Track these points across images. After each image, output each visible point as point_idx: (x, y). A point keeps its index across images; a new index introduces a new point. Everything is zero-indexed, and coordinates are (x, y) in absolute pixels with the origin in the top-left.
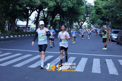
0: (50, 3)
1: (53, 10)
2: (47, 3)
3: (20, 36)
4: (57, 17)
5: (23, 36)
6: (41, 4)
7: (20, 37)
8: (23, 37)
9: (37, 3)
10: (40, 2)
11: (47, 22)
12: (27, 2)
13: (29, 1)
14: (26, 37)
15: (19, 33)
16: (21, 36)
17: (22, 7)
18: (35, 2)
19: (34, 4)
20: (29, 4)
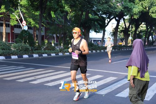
0: (134, 7)
1: (138, 17)
2: (131, 8)
3: (94, 51)
4: (142, 27)
5: (98, 51)
6: (123, 9)
7: (94, 53)
8: (98, 53)
9: (117, 9)
10: (121, 8)
11: (129, 33)
12: (105, 8)
13: (108, 7)
14: (103, 52)
15: (94, 47)
16: (96, 51)
17: (98, 15)
18: (115, 8)
19: (114, 10)
20: (107, 11)
